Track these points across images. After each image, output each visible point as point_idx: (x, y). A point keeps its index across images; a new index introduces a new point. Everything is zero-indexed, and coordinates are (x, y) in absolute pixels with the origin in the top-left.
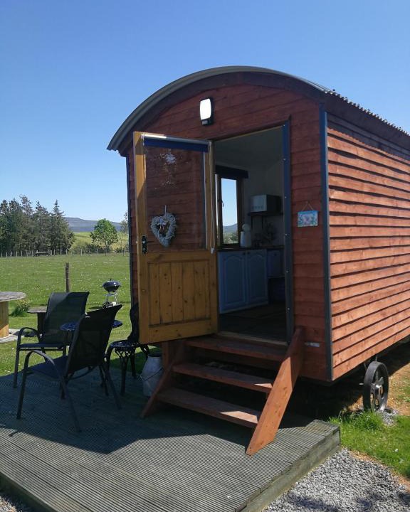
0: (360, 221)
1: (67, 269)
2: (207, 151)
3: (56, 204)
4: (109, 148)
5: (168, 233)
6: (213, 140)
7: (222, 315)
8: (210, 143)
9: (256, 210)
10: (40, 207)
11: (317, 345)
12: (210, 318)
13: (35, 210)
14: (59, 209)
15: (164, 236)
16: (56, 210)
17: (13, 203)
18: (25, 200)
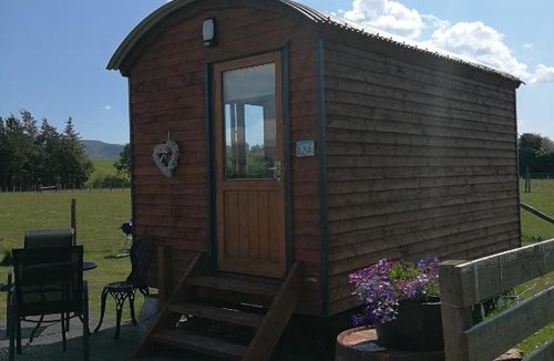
1: (73, 207)
3: (70, 123)
4: (109, 68)
5: (170, 163)
10: (48, 126)
11: (314, 280)
13: (40, 131)
14: (74, 128)
15: (167, 165)
16: (69, 130)
17: (11, 121)
18: (27, 116)
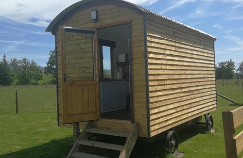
0: (163, 67)
2: (94, 34)
3: (4, 56)
4: (46, 31)
6: (97, 29)
7: (103, 113)
8: (96, 30)
9: (120, 61)
12: (96, 112)
